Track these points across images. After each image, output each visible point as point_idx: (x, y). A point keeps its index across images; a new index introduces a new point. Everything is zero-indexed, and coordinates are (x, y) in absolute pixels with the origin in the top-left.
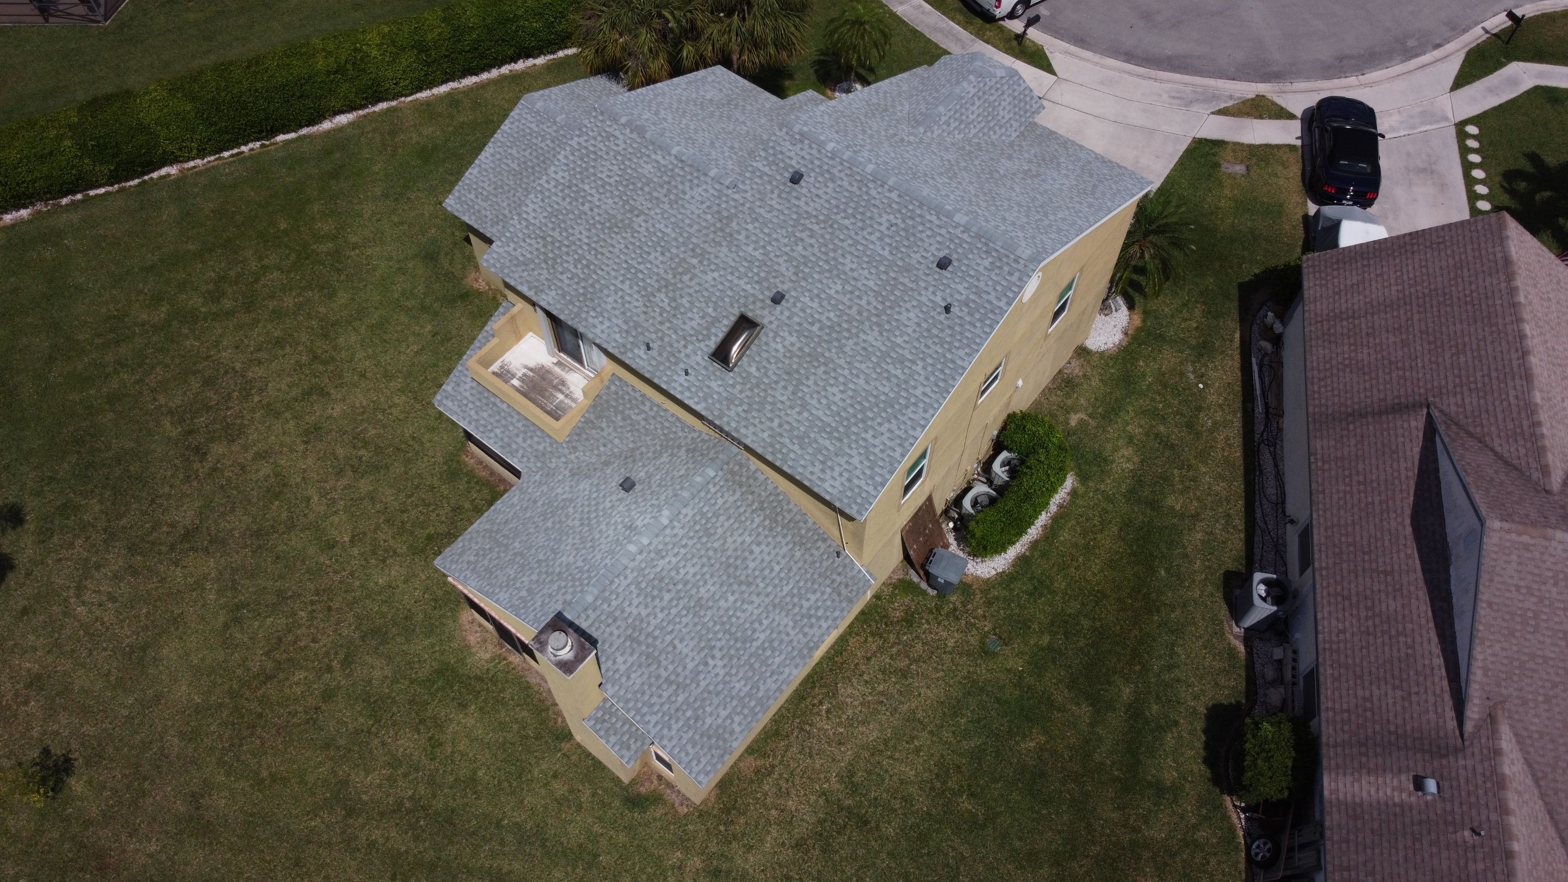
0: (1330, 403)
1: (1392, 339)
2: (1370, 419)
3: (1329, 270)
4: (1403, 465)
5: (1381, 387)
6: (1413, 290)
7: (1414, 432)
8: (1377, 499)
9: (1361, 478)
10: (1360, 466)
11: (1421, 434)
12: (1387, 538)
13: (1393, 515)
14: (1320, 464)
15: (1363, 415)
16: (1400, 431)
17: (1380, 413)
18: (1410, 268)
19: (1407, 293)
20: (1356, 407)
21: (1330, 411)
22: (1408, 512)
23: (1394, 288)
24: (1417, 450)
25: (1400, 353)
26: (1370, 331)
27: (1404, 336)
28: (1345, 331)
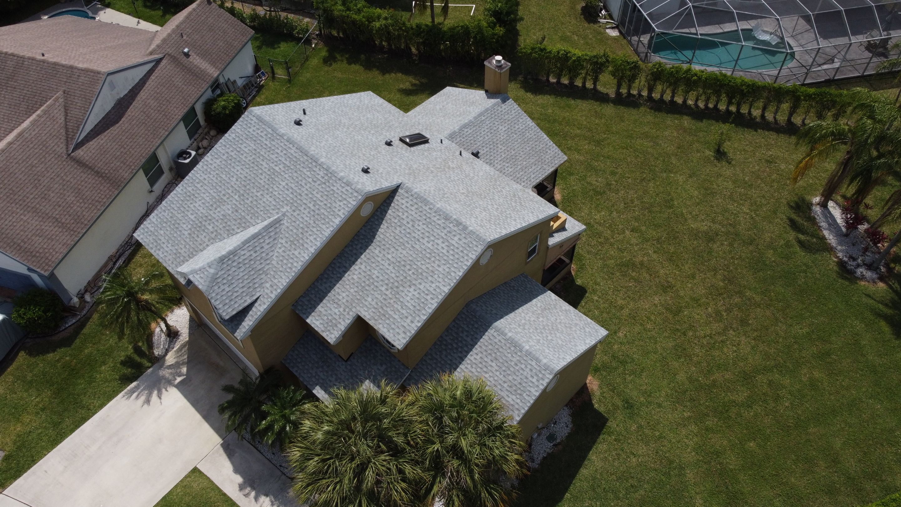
0: (105, 189)
1: (52, 195)
2: (96, 168)
3: (42, 255)
4: (102, 142)
5: (78, 178)
6: (18, 210)
7: (85, 150)
8: (124, 138)
9: (122, 149)
10: (118, 153)
11: (83, 147)
12: (134, 123)
13: (124, 128)
14: (133, 167)
15: (97, 173)
16: (90, 154)
17: (90, 168)
18: (6, 222)
19: (22, 212)
20: (97, 178)
21: (109, 185)
22: (117, 125)
23: (25, 218)
24: (91, 143)
25: (56, 186)
26: (57, 207)
27: (46, 192)
28: (67, 216)
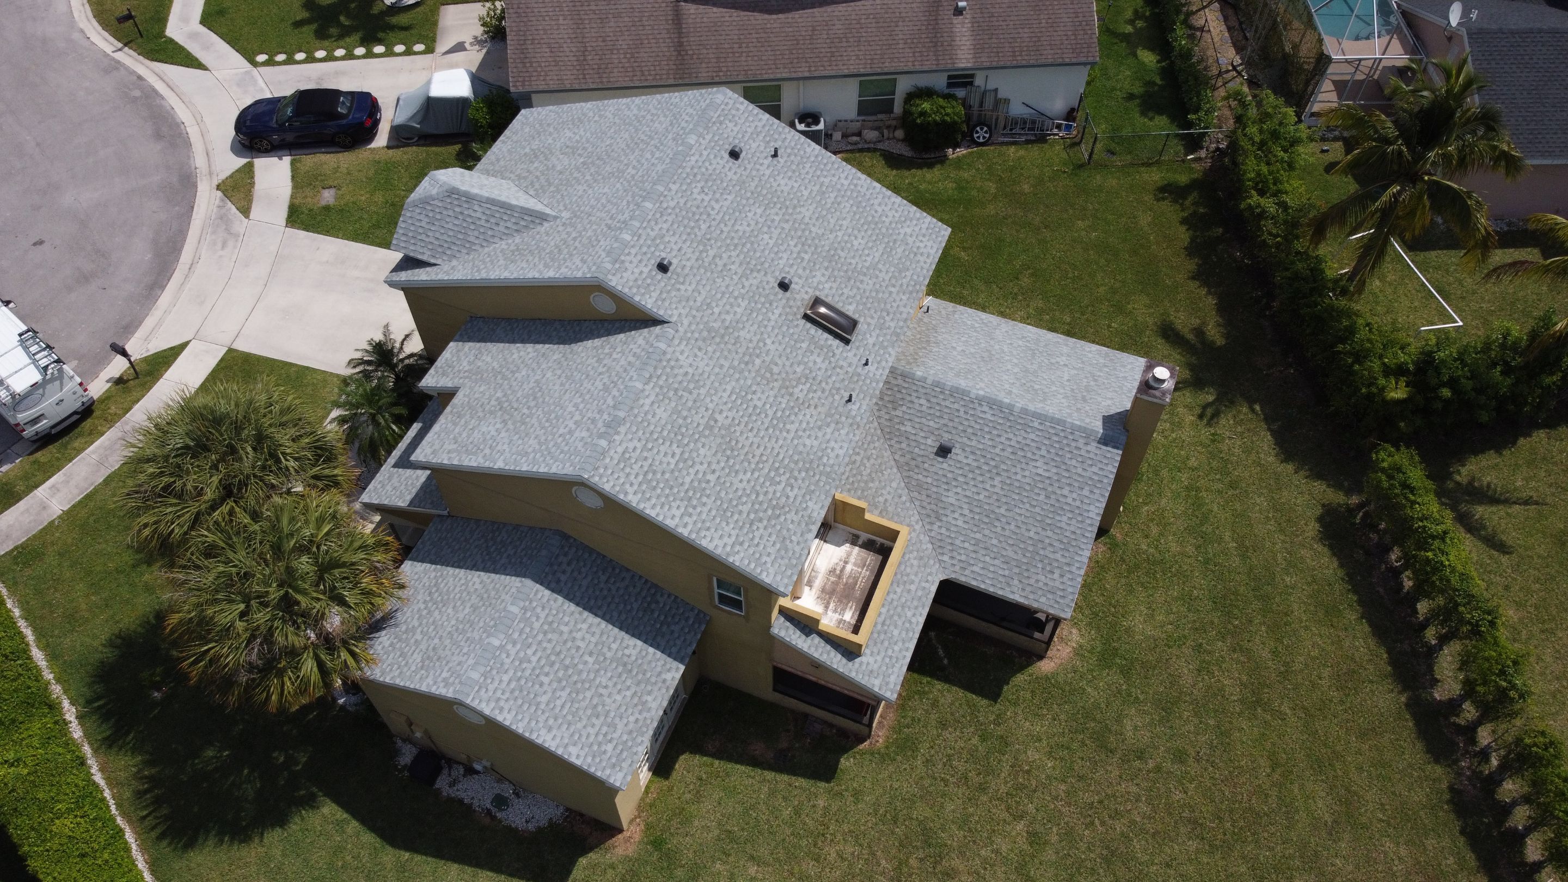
0: (667, 67)
1: (612, 24)
2: (685, 39)
3: (530, 69)
4: (727, 19)
5: (656, 32)
6: (566, 9)
7: (700, 11)
8: (754, 35)
9: (736, 46)
10: (726, 46)
11: (702, 7)
12: (787, 29)
13: (769, 26)
14: (721, 74)
15: (681, 44)
16: (698, 20)
17: (680, 33)
18: (543, 10)
19: (567, 13)
20: (672, 49)
21: (674, 67)
22: (766, 16)
23: (561, 22)
24: (715, 9)
25: (626, 19)
26: (600, 39)
27: (610, 16)
28: (597, 57)
